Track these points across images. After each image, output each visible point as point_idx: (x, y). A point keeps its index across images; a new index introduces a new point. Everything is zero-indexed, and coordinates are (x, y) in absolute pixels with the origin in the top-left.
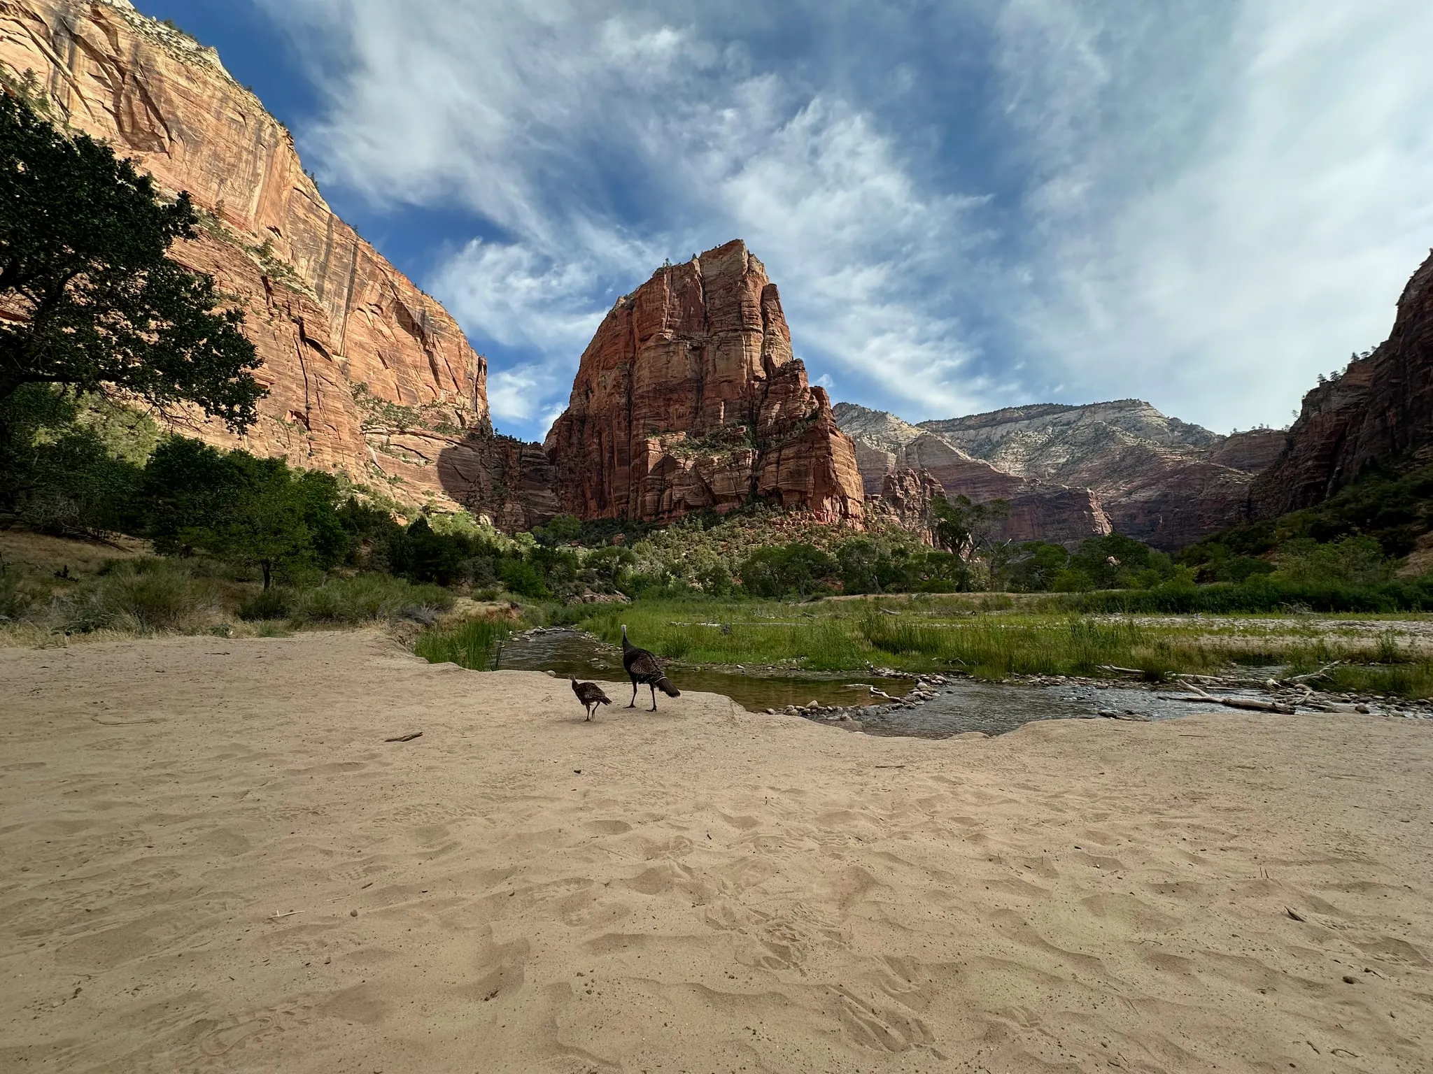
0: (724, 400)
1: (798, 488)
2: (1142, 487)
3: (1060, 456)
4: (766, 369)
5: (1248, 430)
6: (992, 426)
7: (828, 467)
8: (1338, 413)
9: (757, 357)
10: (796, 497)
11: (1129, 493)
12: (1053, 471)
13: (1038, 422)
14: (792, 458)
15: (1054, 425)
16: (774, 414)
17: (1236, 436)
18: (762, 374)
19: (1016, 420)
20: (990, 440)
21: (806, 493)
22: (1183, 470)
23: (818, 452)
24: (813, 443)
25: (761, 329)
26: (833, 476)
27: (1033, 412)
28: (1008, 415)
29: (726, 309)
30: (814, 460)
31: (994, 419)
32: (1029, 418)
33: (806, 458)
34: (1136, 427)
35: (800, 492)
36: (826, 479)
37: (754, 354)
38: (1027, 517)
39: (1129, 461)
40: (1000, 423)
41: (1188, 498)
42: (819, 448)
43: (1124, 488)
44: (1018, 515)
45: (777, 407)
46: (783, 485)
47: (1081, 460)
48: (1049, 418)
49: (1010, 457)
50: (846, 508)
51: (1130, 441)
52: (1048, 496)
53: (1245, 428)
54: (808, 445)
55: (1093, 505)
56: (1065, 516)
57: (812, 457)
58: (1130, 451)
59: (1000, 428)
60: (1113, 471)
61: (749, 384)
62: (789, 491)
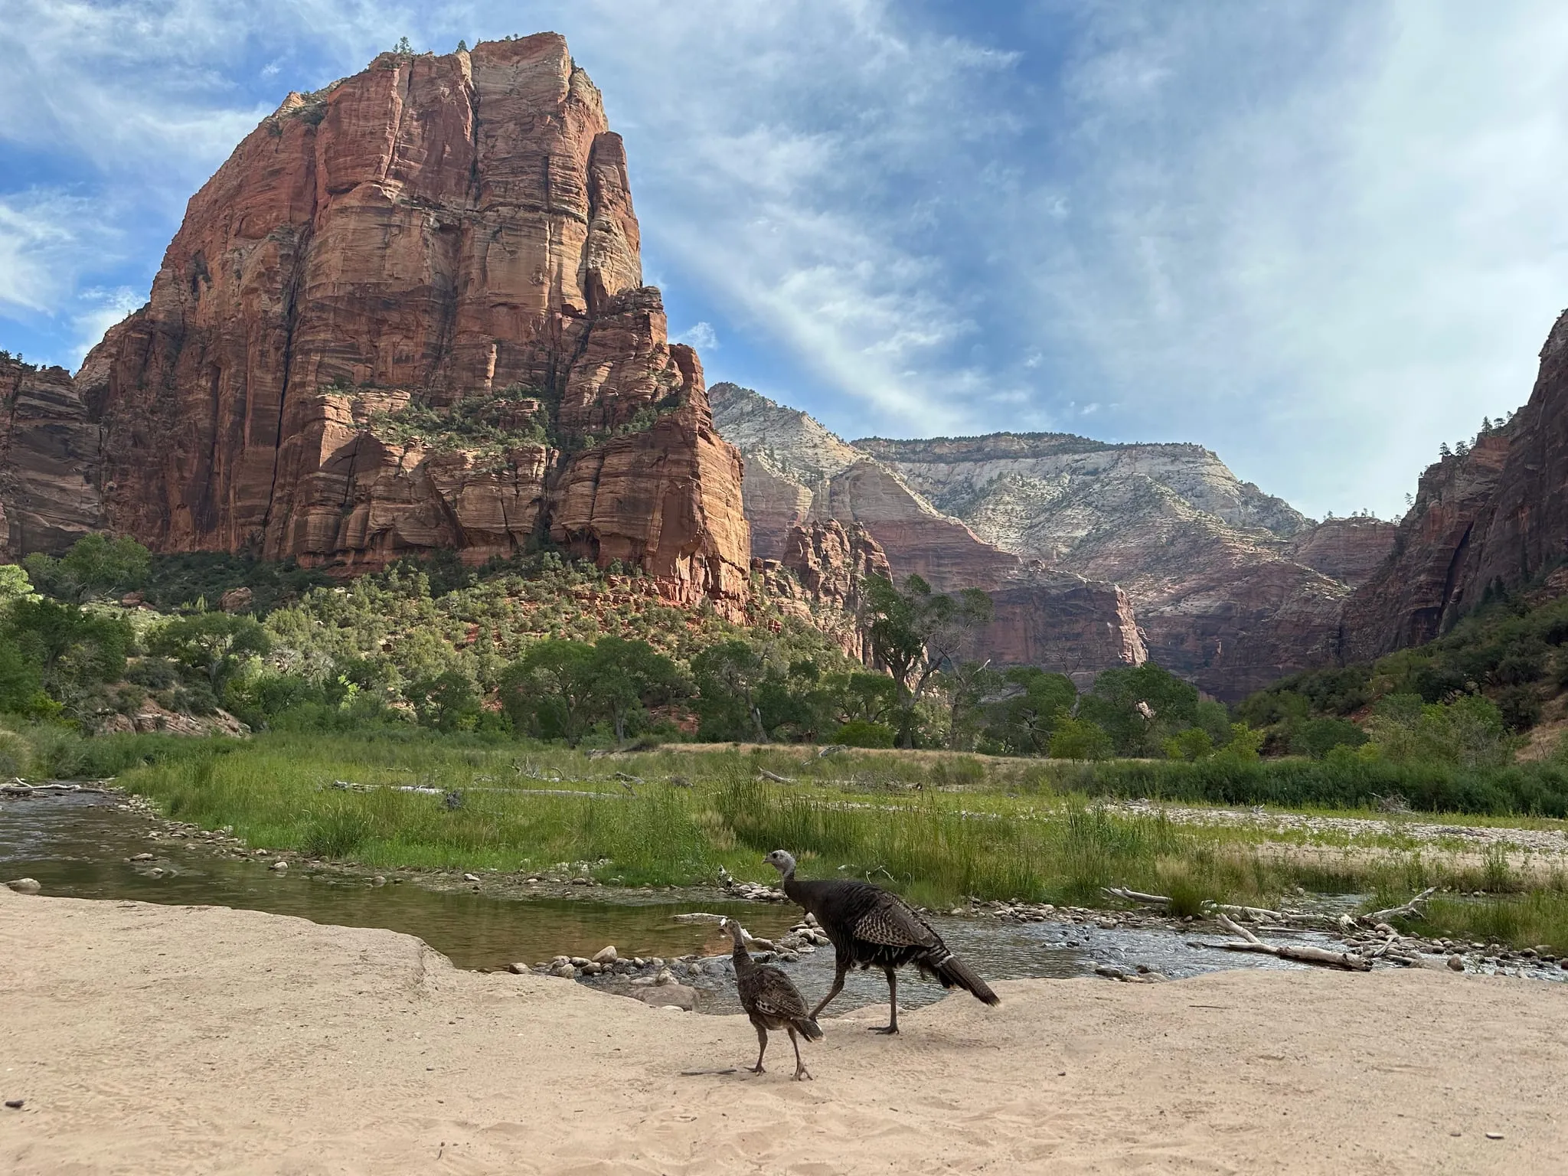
0: (498, 342)
1: (630, 533)
2: (1196, 591)
3: (1077, 526)
4: (587, 295)
5: (1347, 515)
6: (976, 461)
7: (691, 499)
8: (1462, 505)
9: (571, 270)
10: (627, 550)
11: (1177, 599)
12: (1065, 550)
13: (1049, 463)
14: (623, 474)
15: (1074, 472)
16: (596, 385)
17: (1330, 523)
18: (580, 304)
19: (1015, 456)
20: (971, 486)
21: (645, 543)
22: (1256, 570)
23: (675, 470)
24: (665, 451)
25: (584, 215)
26: (698, 516)
27: (1042, 445)
28: (1003, 445)
29: (517, 163)
30: (665, 482)
31: (979, 449)
32: (1036, 455)
33: (650, 476)
34: (1195, 491)
35: (632, 539)
36: (685, 521)
37: (565, 261)
38: (1019, 625)
39: (1181, 546)
40: (990, 457)
41: (1260, 615)
42: (677, 463)
43: (1172, 590)
44: (1005, 619)
45: (603, 373)
46: (603, 524)
47: (1110, 535)
48: (1066, 458)
49: (1001, 519)
50: (717, 578)
51: (1185, 512)
52: (1054, 592)
53: (1343, 513)
54: (657, 453)
55: (1123, 613)
56: (1078, 628)
57: (662, 476)
58: (1182, 530)
59: (988, 466)
60: (1156, 560)
61: (552, 320)
62: (612, 536)
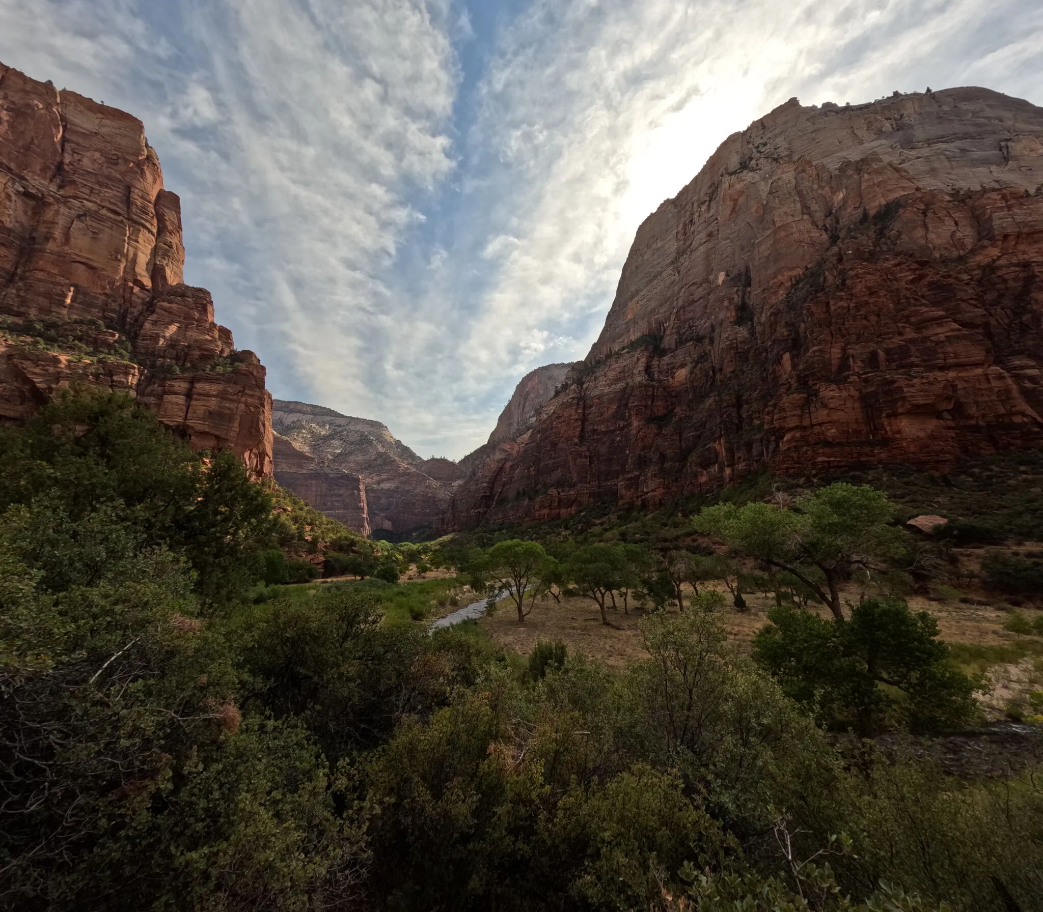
0: (76, 286)
1: (217, 433)
2: (387, 480)
3: (336, 448)
4: (153, 278)
5: (439, 457)
6: (285, 412)
7: (258, 418)
8: (498, 462)
10: (212, 443)
11: (379, 483)
12: (331, 457)
13: (319, 418)
14: (213, 396)
15: (330, 424)
16: (167, 335)
17: (433, 459)
18: (148, 283)
19: (304, 413)
20: (281, 422)
21: (226, 440)
22: (409, 474)
23: (249, 400)
24: (244, 387)
26: (262, 429)
27: (317, 410)
28: (299, 407)
30: (242, 406)
31: (287, 407)
32: (314, 414)
33: (232, 401)
34: (381, 440)
35: (217, 437)
36: (253, 431)
38: (314, 489)
39: (379, 461)
40: (292, 411)
41: (408, 491)
42: (251, 396)
43: (376, 478)
44: (307, 486)
45: (173, 328)
46: (195, 424)
47: (351, 453)
48: (328, 418)
49: (301, 440)
50: (262, 465)
51: (381, 450)
52: (331, 476)
53: (437, 456)
54: (239, 388)
55: (362, 487)
56: (341, 492)
57: (239, 402)
58: (380, 455)
59: (291, 415)
60: (368, 467)
61: (125, 285)
62: (203, 434)
